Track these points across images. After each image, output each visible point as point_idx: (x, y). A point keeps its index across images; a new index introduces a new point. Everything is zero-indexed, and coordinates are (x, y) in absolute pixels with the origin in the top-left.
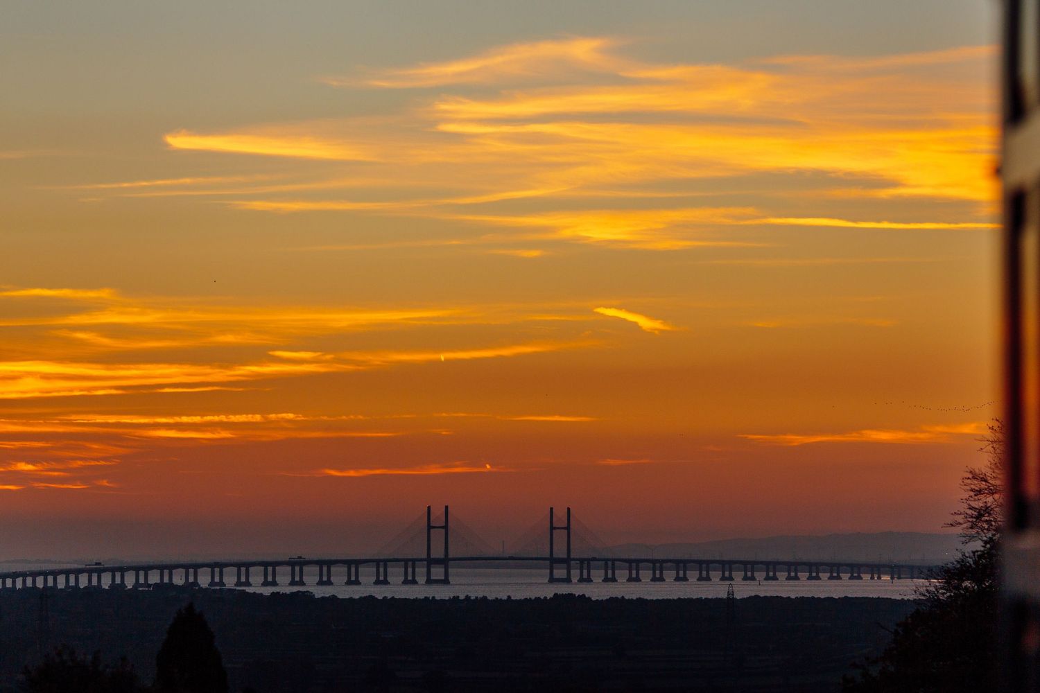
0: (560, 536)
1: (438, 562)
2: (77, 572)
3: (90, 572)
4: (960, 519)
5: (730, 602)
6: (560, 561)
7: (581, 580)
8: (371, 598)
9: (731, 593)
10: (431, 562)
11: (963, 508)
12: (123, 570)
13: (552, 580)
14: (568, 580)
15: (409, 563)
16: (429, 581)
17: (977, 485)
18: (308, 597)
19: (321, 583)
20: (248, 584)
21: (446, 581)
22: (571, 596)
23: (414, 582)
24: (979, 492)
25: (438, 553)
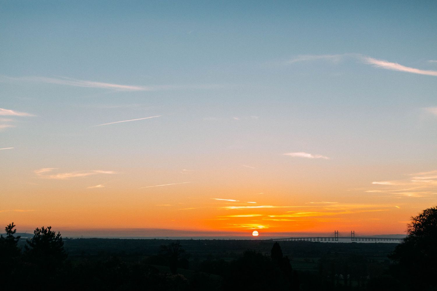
0: (353, 234)
1: (337, 238)
2: (290, 239)
3: (291, 239)
4: (406, 231)
5: (376, 243)
6: (353, 238)
7: (356, 240)
8: (328, 242)
9: (376, 242)
10: (336, 238)
11: (407, 229)
12: (295, 238)
13: (352, 240)
14: (354, 240)
15: (333, 238)
16: (336, 240)
17: (409, 226)
18: (320, 242)
19: (321, 240)
20: (312, 240)
21: (338, 240)
22: (354, 242)
23: (333, 240)
24: (409, 227)
25: (337, 237)
